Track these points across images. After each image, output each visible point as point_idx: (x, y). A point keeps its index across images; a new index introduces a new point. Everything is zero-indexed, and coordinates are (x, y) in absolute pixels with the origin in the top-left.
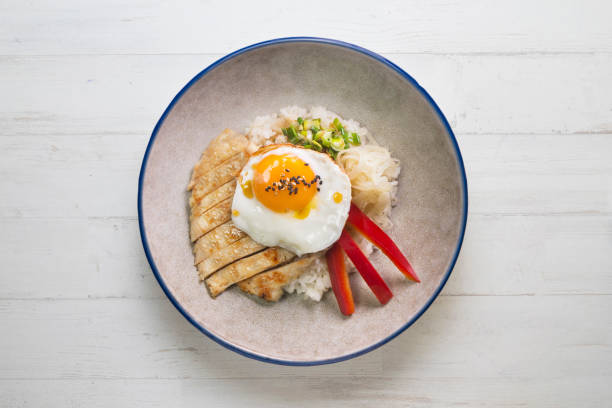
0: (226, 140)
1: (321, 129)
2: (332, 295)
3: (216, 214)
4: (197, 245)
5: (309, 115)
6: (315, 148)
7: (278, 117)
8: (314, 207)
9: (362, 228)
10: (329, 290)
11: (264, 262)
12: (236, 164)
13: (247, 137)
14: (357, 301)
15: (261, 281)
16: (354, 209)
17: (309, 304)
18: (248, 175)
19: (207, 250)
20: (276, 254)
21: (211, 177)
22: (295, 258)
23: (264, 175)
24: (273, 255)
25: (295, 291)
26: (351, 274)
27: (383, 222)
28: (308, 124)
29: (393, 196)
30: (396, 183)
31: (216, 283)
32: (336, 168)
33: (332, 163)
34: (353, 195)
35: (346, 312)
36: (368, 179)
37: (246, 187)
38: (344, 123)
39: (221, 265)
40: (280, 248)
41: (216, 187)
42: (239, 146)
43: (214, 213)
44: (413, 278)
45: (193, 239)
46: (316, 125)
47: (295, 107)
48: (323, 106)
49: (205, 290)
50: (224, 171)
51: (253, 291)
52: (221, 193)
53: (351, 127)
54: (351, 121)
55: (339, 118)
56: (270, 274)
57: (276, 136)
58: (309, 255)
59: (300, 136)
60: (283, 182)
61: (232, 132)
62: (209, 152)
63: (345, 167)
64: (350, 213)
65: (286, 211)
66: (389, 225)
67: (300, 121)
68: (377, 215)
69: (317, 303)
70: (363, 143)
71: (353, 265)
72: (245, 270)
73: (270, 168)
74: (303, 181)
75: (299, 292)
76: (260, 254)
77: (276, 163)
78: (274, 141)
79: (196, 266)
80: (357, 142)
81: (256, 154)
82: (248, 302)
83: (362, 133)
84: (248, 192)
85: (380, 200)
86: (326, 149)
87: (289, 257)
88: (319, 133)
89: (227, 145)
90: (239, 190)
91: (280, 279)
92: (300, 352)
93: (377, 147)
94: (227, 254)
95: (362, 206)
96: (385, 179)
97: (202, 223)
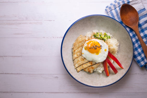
0: (81, 37)
1: (102, 35)
2: (104, 72)
3: (79, 54)
4: (74, 61)
5: (99, 32)
6: (100, 39)
7: (92, 32)
8: (100, 52)
9: (111, 57)
10: (104, 71)
11: (89, 64)
12: (83, 43)
13: (85, 37)
14: (110, 73)
15: (88, 69)
16: (109, 53)
17: (99, 74)
18: (85, 45)
19: (76, 62)
20: (92, 63)
21: (77, 45)
22: (96, 63)
23: (89, 45)
24: (91, 63)
25: (96, 71)
26: (108, 67)
27: (116, 55)
28: (99, 34)
29: (118, 50)
30: (118, 47)
31: (79, 69)
32: (105, 43)
33: (104, 42)
34: (109, 49)
35: (107, 75)
36: (112, 46)
37: (85, 48)
38: (107, 34)
39: (80, 65)
40: (93, 61)
41: (78, 48)
42: (84, 39)
43: (78, 54)
44: (122, 68)
45: (73, 59)
46: (101, 34)
47: (96, 30)
48: (102, 30)
49: (76, 70)
50: (80, 44)
51: (87, 71)
52: (80, 49)
53: (109, 34)
54: (108, 33)
55: (106, 33)
56: (91, 67)
57: (92, 36)
58: (99, 63)
59: (97, 36)
60: (93, 47)
61: (82, 36)
62: (77, 40)
63: (107, 43)
64: (108, 54)
65: (94, 53)
66: (117, 56)
67: (97, 33)
68: (114, 54)
69: (101, 73)
70: (111, 38)
71: (109, 65)
72: (85, 66)
73: (90, 44)
74: (98, 46)
75: (97, 71)
76: (88, 63)
77: (92, 42)
78: (91, 37)
79: (74, 65)
80: (110, 38)
81: (87, 40)
82: (86, 73)
83: (111, 36)
84: (86, 49)
85: (115, 51)
86: (103, 39)
87: (95, 63)
88: (101, 36)
89: (81, 39)
90: (84, 48)
91: (93, 68)
92: (97, 84)
93: (114, 39)
94: (81, 63)
95: (111, 52)
96: (116, 46)
97: (75, 56)
